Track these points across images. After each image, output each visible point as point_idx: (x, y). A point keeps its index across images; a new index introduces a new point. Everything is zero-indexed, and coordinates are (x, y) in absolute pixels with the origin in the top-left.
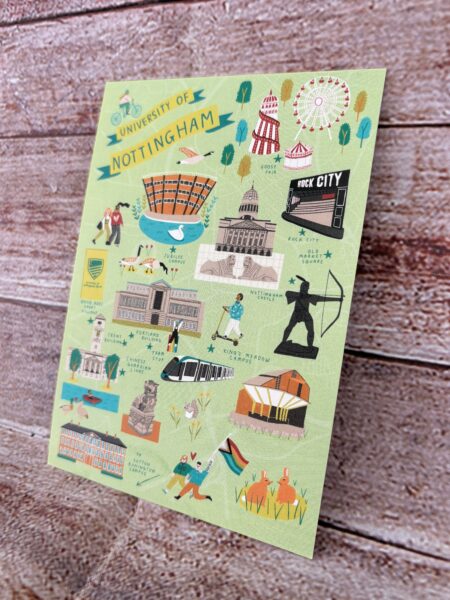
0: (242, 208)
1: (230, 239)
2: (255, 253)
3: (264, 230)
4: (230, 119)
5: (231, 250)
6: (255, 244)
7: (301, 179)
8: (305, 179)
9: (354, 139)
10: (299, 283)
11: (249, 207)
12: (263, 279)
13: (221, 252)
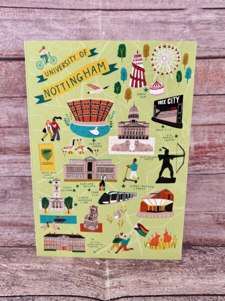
0: (130, 116)
1: (125, 132)
2: (140, 138)
3: (143, 126)
4: (115, 67)
5: (127, 138)
6: (140, 134)
7: (160, 100)
8: (161, 100)
9: (184, 79)
10: (164, 150)
11: (133, 116)
12: (146, 150)
13: (122, 139)
